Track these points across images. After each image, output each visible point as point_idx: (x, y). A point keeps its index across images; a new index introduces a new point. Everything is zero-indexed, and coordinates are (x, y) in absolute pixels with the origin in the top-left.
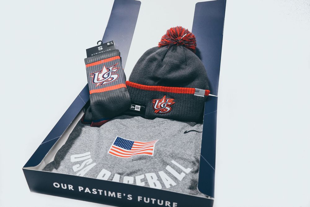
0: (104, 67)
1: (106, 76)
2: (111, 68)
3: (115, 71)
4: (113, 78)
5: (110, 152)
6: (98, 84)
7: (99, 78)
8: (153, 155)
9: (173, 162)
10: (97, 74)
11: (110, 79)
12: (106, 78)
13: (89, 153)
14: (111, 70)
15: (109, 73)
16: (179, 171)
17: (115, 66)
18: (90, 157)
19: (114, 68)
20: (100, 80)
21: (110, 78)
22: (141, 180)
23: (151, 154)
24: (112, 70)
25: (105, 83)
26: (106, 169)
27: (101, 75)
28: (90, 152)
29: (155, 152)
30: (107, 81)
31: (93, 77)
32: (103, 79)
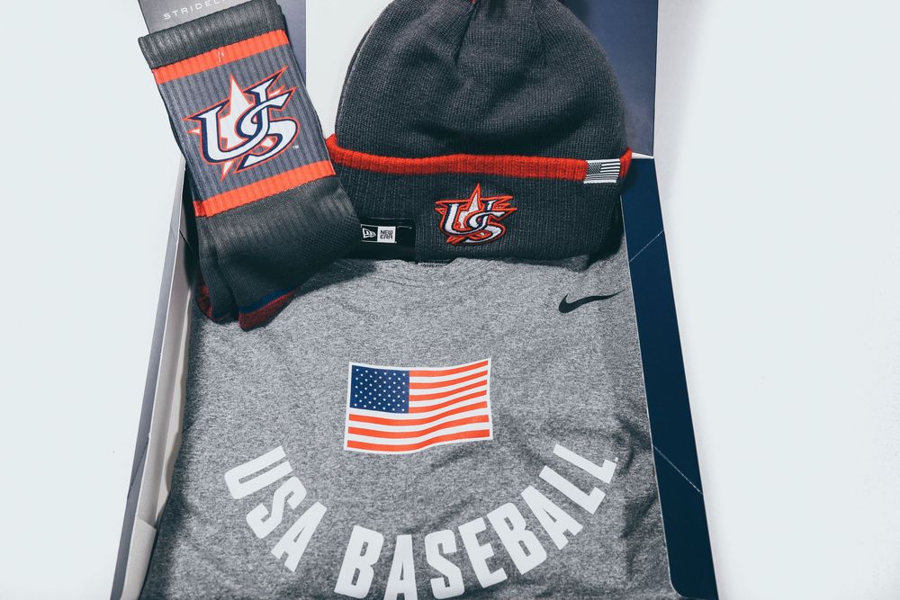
0: (233, 83)
1: (248, 128)
2: (261, 90)
3: (279, 102)
4: (279, 137)
5: (351, 444)
6: (227, 165)
7: (223, 135)
8: (491, 437)
9: (561, 451)
10: (210, 117)
11: (268, 143)
12: (251, 138)
13: (279, 453)
14: (263, 98)
15: (259, 115)
16: (585, 484)
17: (275, 77)
18: (286, 468)
19: (273, 91)
20: (230, 146)
21: (267, 135)
22: (478, 536)
23: (486, 433)
24: (268, 100)
25: (252, 160)
26: (364, 524)
27: (228, 124)
28: (280, 448)
29: (495, 424)
30: (258, 150)
31: (198, 131)
32: (241, 141)
